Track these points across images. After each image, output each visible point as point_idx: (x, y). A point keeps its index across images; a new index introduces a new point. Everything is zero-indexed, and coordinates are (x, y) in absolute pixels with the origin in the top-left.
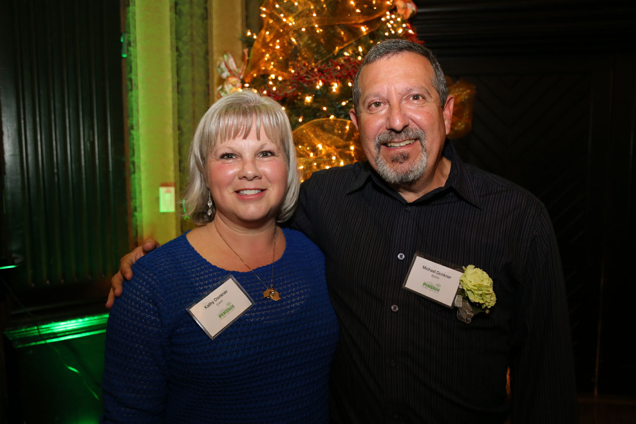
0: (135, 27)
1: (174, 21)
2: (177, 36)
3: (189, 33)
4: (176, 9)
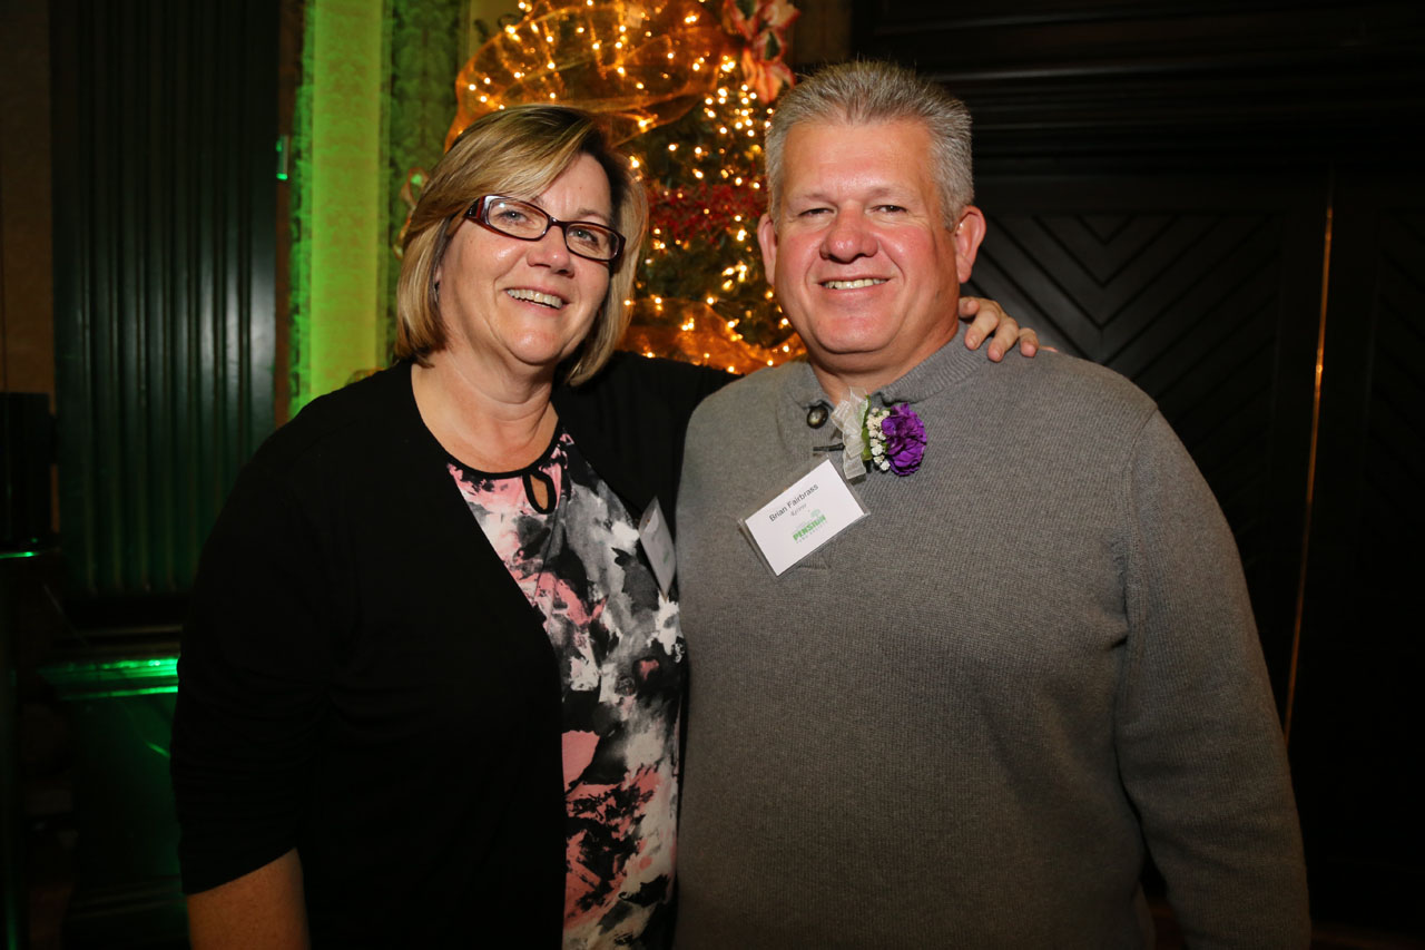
0: (310, 123)
1: (389, 110)
2: (394, 137)
3: (418, 130)
4: (393, 86)
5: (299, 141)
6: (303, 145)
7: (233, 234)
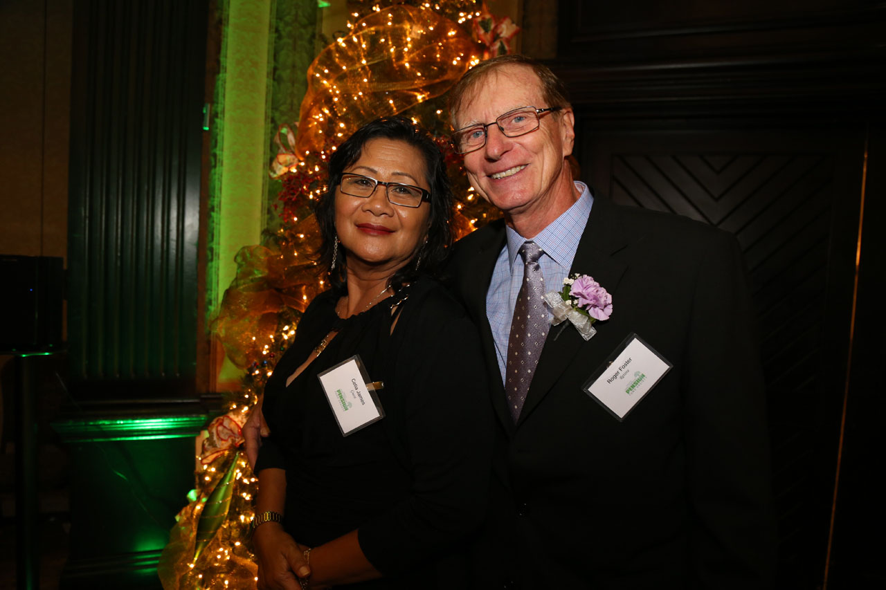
0: (224, 96)
1: (271, 88)
2: (274, 105)
3: (289, 101)
4: (275, 74)
5: (217, 107)
6: (219, 110)
7: (175, 163)
